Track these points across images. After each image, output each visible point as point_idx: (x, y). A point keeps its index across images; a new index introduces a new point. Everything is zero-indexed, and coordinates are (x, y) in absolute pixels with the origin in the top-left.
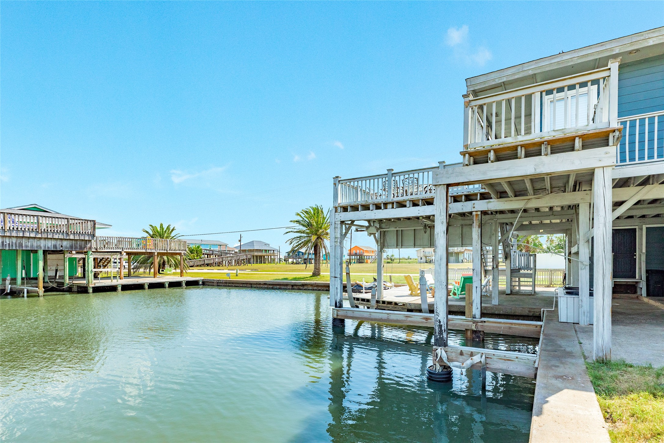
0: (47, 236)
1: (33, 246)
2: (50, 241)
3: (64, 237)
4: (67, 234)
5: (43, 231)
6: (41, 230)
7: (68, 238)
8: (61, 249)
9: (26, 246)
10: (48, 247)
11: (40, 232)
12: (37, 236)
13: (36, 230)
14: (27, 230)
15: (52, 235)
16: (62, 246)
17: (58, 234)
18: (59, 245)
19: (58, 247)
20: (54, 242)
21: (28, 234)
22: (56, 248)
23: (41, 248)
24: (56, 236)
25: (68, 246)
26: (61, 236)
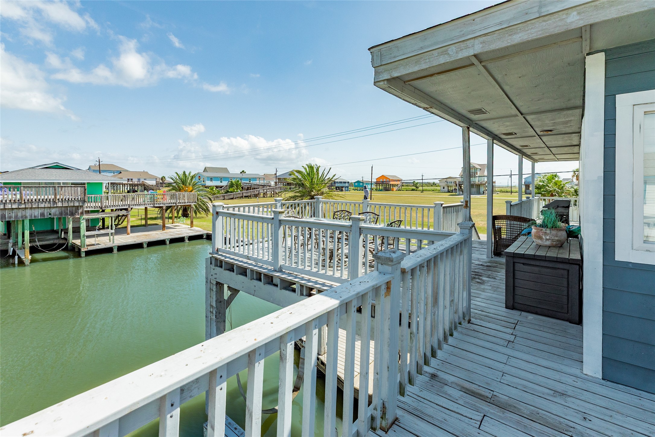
0: (32, 206)
1: (17, 216)
2: (37, 210)
3: (51, 206)
4: (54, 202)
5: (26, 201)
6: (24, 200)
7: (55, 206)
8: (50, 216)
9: (10, 217)
10: (35, 216)
11: (23, 202)
12: (20, 207)
13: (19, 200)
14: (8, 202)
15: (37, 204)
16: (50, 214)
17: (44, 203)
18: (47, 213)
19: (46, 215)
20: (40, 211)
21: (10, 206)
22: (44, 216)
23: (26, 217)
24: (42, 205)
25: (58, 213)
26: (47, 205)
